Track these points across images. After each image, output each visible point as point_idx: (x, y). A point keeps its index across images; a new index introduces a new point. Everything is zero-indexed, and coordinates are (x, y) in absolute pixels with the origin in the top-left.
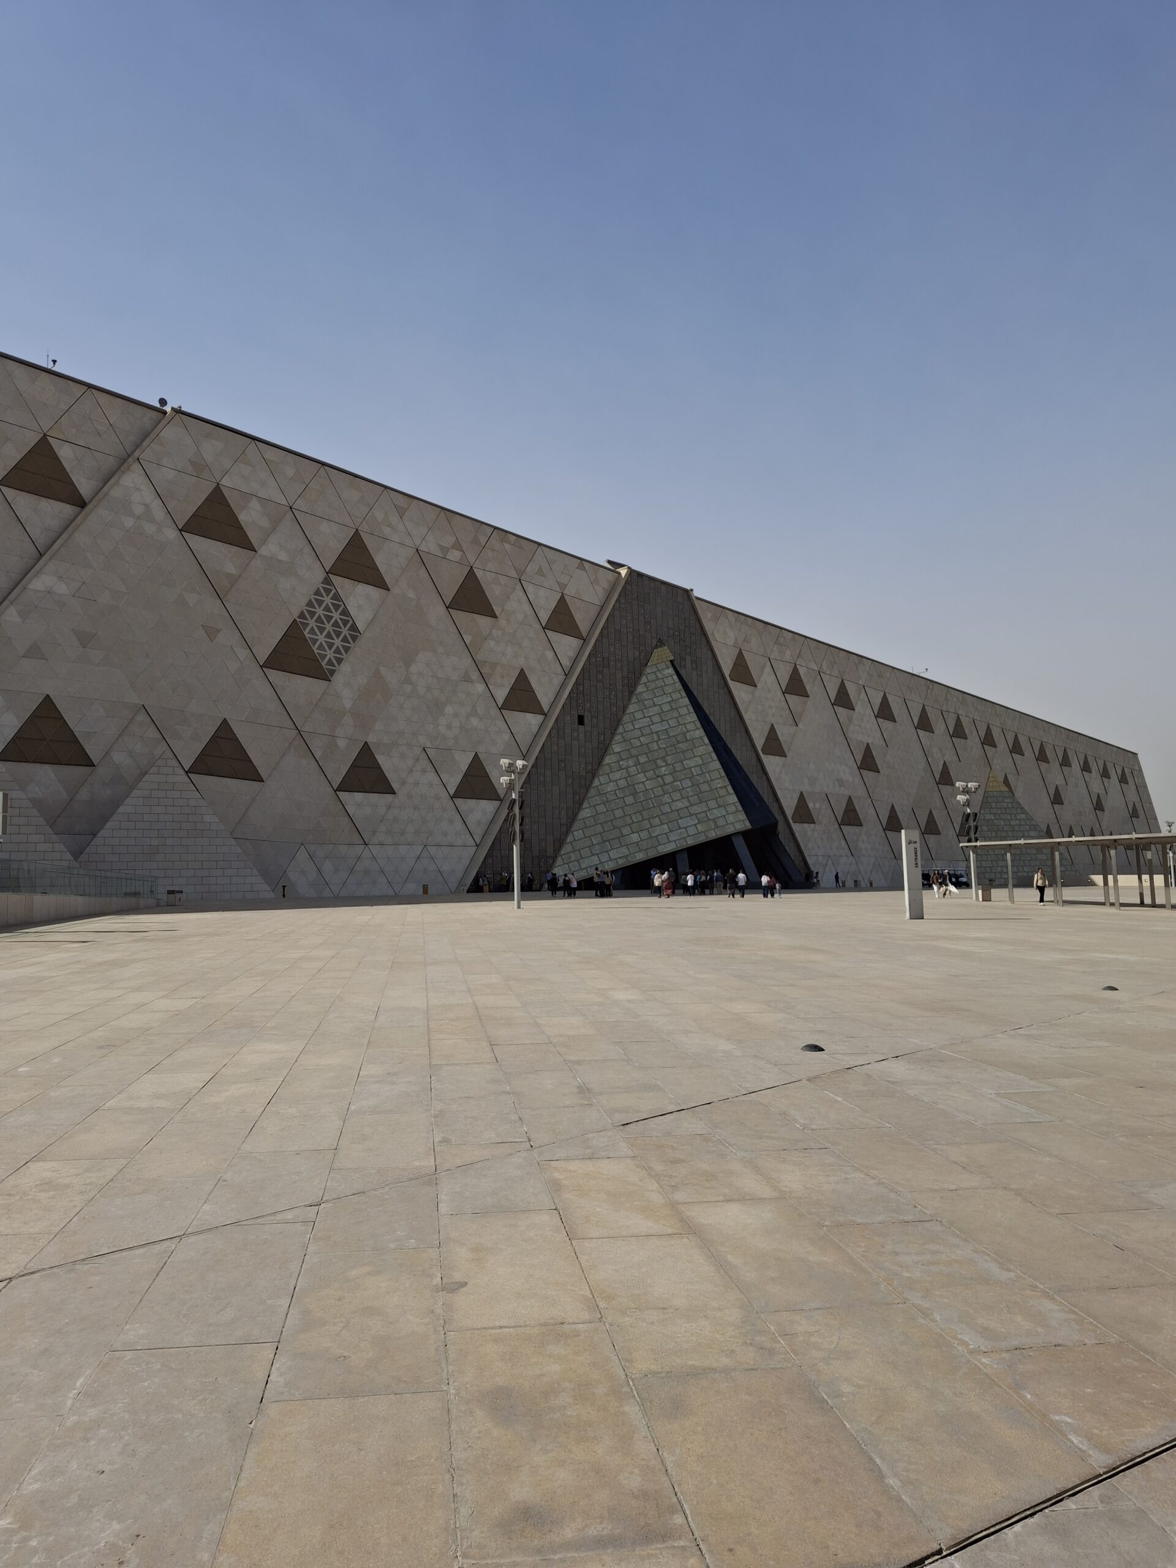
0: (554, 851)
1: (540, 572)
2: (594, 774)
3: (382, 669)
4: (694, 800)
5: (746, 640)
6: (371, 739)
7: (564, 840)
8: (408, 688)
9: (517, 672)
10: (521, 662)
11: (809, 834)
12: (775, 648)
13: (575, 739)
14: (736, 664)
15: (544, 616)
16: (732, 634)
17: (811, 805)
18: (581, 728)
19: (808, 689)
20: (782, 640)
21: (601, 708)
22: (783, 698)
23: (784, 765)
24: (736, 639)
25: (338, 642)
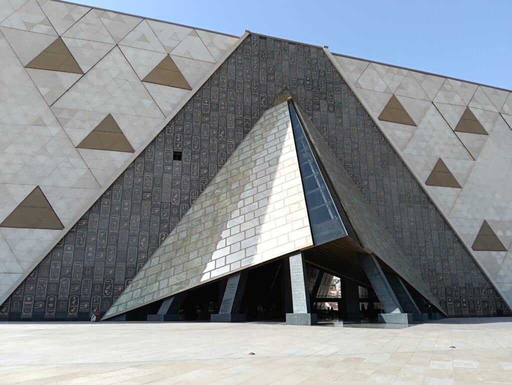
0: (125, 279)
1: (143, 38)
2: (190, 204)
5: (401, 88)
7: (140, 268)
9: (103, 117)
10: (111, 109)
11: (500, 262)
12: (440, 93)
13: (168, 172)
14: (387, 107)
15: (144, 72)
16: (382, 83)
17: (499, 234)
18: (177, 163)
19: (487, 127)
20: (448, 87)
21: (205, 145)
22: (453, 136)
23: (458, 196)
24: (388, 86)
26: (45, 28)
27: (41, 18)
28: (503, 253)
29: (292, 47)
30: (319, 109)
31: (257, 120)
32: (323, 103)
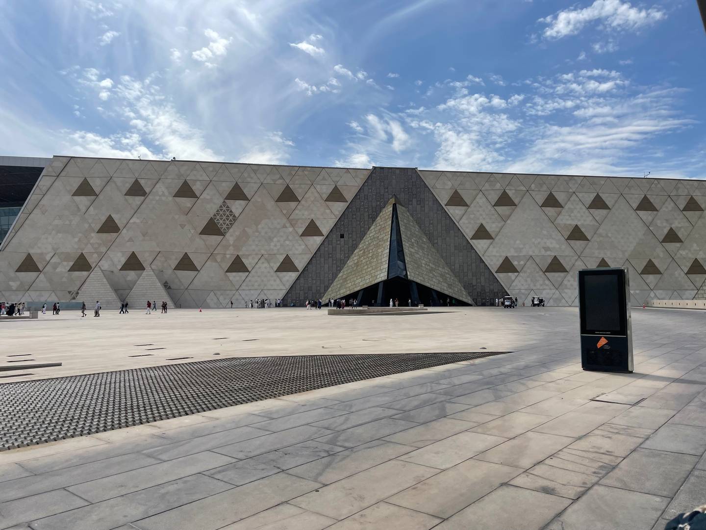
2: (348, 258)
3: (246, 229)
4: (374, 267)
5: (461, 184)
6: (240, 254)
7: (330, 286)
8: (257, 234)
9: (309, 221)
10: (313, 216)
11: (513, 278)
12: (487, 184)
13: (339, 244)
14: (452, 197)
15: (325, 196)
16: (450, 183)
17: (515, 263)
18: (342, 239)
19: (516, 201)
20: (493, 179)
21: (354, 230)
22: (492, 209)
23: (491, 244)
24: (453, 185)
25: (227, 222)
26: (280, 181)
27: (278, 176)
28: (516, 274)
29: (398, 171)
30: (412, 204)
31: (379, 214)
32: (414, 201)
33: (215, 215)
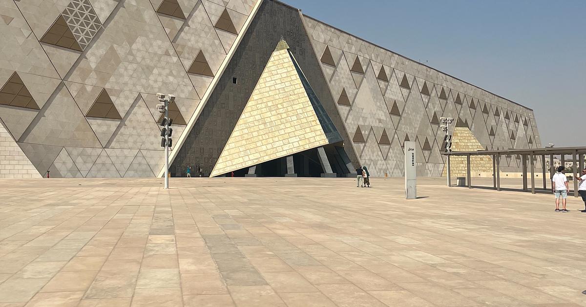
3: (115, 46)
4: (298, 127)
5: (330, 40)
6: (107, 86)
8: (131, 58)
9: (198, 52)
10: (201, 46)
11: (362, 149)
12: (346, 45)
13: (231, 91)
14: (325, 53)
15: (214, 21)
17: (363, 133)
18: (235, 85)
19: (364, 70)
20: (350, 41)
21: (247, 74)
22: (350, 74)
23: (350, 111)
24: (325, 40)
25: (87, 29)
28: (364, 144)
29: (284, 8)
33: (65, 12)
